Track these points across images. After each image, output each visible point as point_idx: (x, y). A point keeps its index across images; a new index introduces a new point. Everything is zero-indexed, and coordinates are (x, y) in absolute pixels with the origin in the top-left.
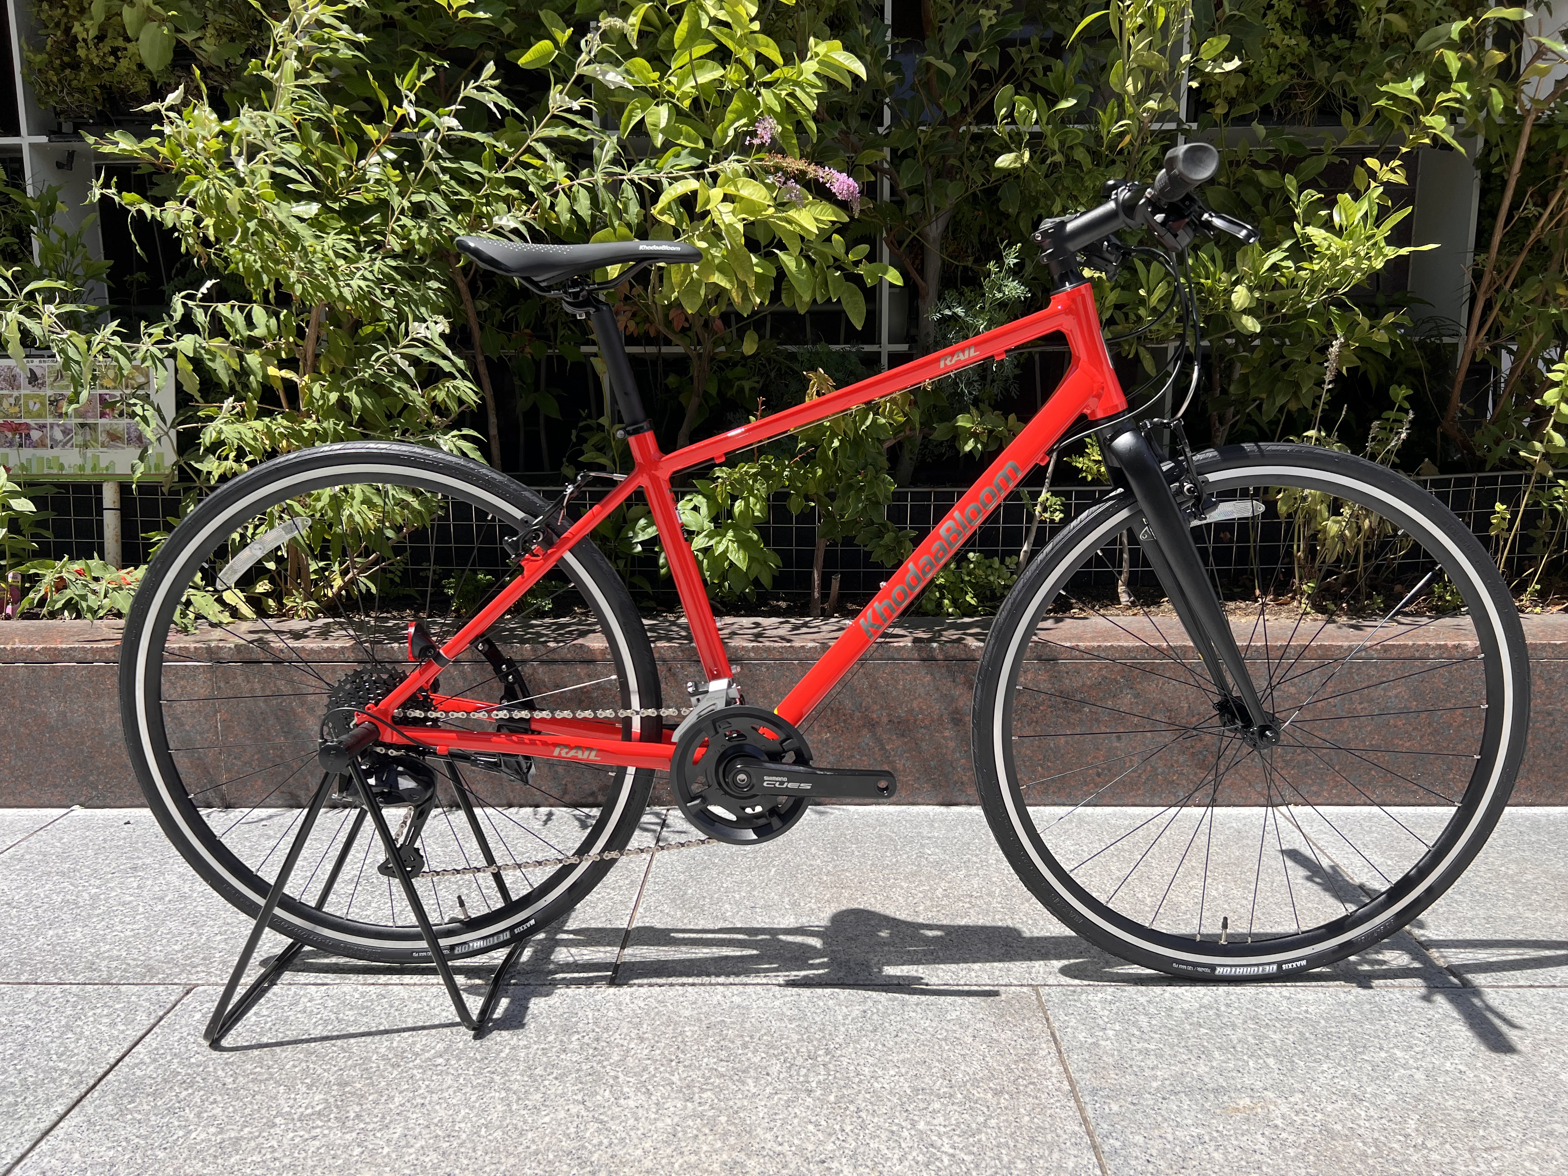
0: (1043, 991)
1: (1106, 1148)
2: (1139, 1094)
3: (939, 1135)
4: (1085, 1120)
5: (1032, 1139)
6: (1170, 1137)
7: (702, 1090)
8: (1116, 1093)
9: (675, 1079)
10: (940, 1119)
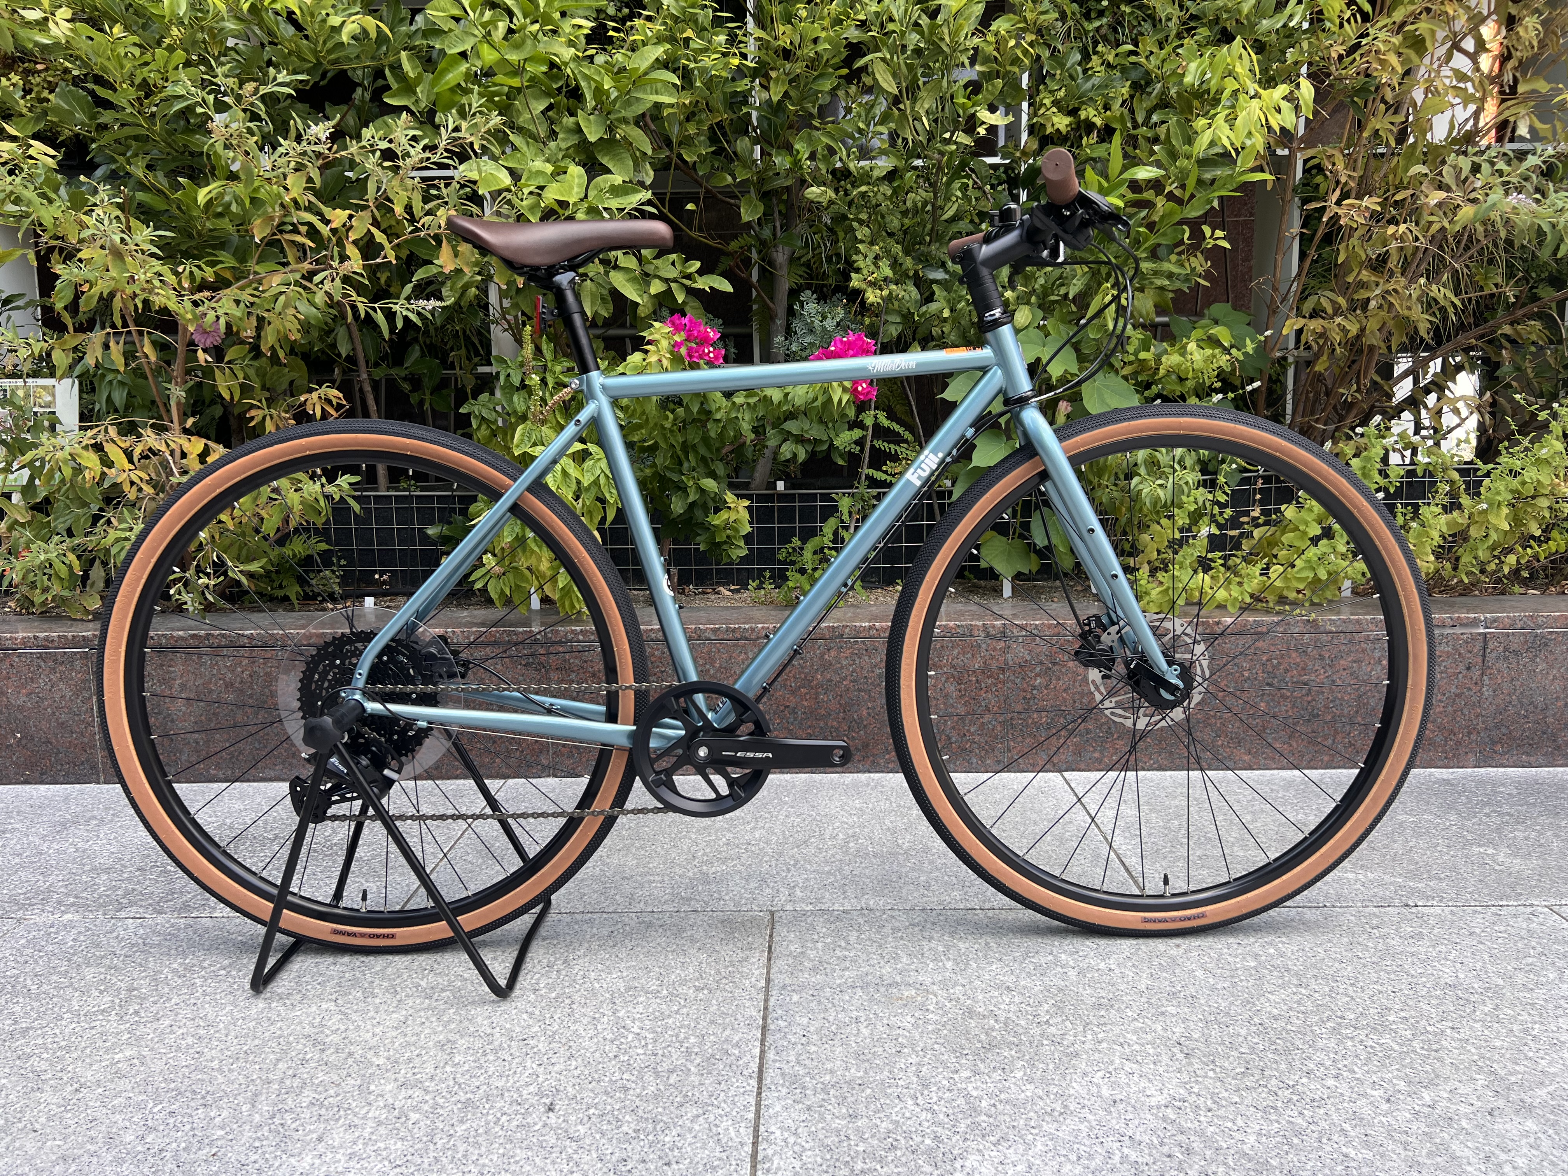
0: (777, 915)
1: (772, 1027)
2: (822, 988)
3: (633, 1021)
4: (766, 1008)
5: (712, 1022)
6: (831, 1019)
7: (443, 990)
8: (802, 987)
9: (423, 983)
10: (640, 1008)
